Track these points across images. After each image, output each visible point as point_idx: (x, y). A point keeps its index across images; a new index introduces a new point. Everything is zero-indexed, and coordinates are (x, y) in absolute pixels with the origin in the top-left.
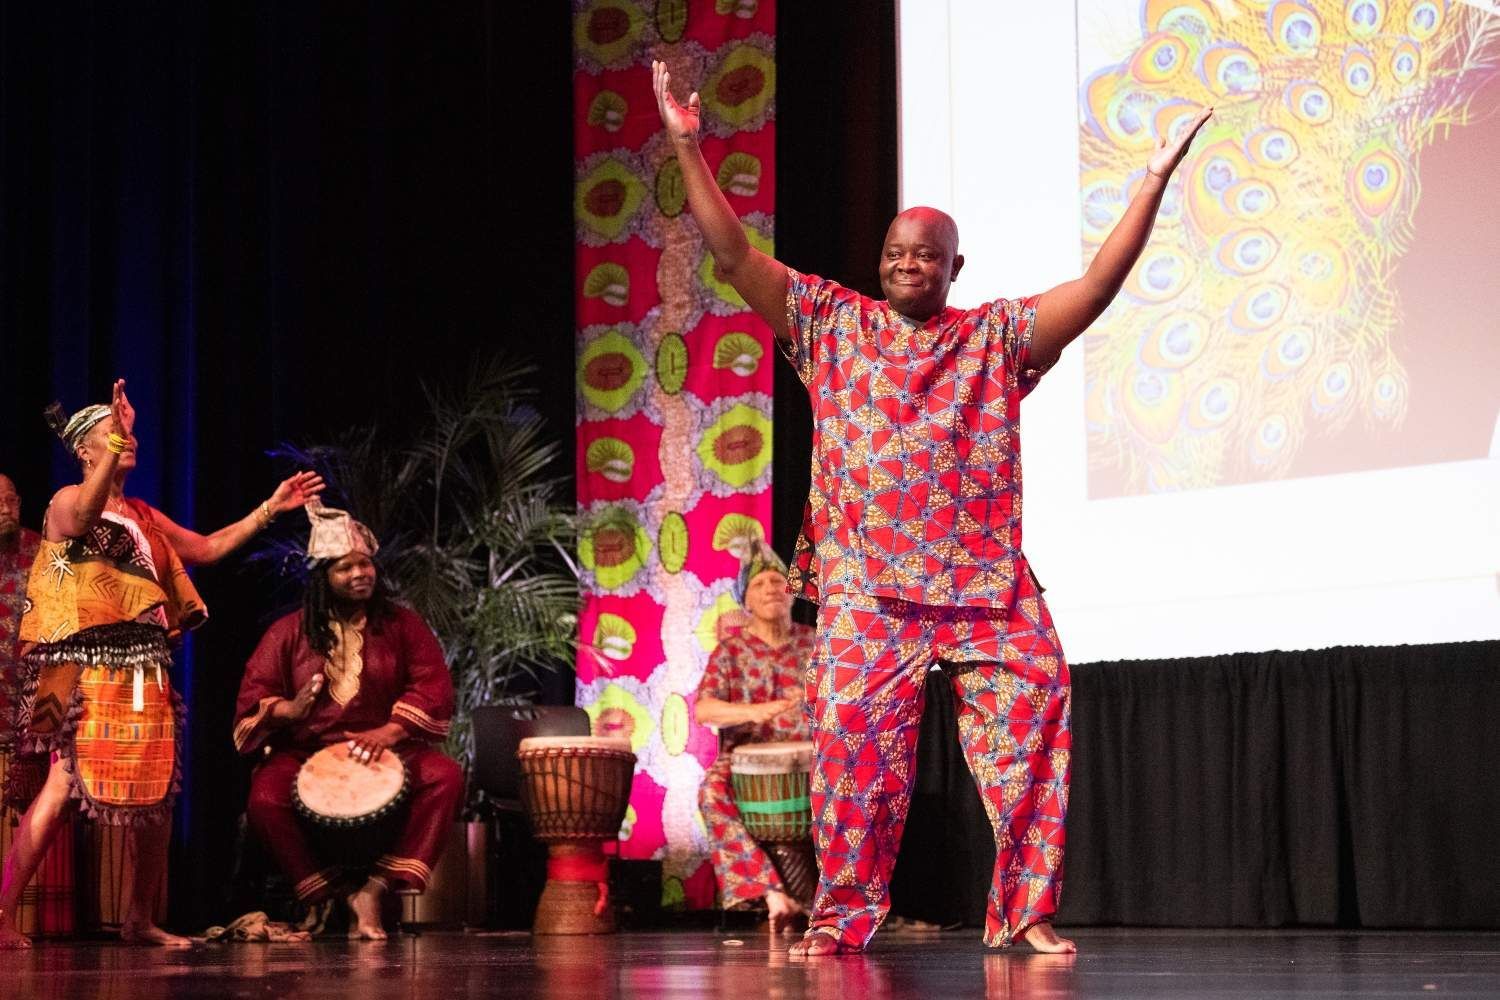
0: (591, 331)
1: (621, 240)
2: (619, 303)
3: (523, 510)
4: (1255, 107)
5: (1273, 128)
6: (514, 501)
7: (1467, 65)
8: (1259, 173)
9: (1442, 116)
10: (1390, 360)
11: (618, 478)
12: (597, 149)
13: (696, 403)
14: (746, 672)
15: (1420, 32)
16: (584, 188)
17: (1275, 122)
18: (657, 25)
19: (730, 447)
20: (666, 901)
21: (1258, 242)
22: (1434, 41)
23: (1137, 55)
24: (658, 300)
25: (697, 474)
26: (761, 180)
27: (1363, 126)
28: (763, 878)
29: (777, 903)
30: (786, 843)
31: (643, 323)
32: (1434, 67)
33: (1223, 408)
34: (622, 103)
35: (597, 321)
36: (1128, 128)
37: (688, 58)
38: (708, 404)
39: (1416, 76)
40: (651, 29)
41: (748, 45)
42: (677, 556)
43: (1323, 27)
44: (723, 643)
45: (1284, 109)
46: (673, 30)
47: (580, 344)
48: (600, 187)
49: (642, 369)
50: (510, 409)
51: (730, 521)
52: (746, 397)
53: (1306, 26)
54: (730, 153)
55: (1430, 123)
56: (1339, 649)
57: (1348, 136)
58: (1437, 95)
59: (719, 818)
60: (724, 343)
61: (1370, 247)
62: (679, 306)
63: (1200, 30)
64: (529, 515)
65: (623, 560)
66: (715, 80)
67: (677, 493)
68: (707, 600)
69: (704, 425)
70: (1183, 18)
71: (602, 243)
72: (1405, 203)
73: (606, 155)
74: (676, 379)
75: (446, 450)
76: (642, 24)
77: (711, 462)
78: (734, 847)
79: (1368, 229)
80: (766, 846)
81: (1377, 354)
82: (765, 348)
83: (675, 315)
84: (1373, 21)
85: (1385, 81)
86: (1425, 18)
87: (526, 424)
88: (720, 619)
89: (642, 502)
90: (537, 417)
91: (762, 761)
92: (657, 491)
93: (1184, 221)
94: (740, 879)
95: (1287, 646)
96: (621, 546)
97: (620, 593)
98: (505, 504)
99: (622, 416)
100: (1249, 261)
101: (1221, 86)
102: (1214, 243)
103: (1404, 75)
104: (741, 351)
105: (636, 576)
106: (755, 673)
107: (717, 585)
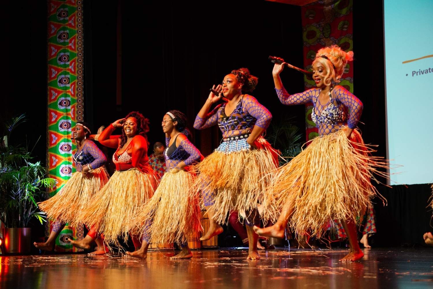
3: (294, 149)
6: (292, 147)
12: (309, 64)
18: (323, 34)
26: (350, 69)
37: (331, 41)
41: (346, 37)
46: (327, 35)
47: (306, 110)
50: (291, 127)
64: (296, 150)
75: (276, 136)
76: (319, 34)
87: (294, 130)
90: (297, 128)
98: (290, 148)
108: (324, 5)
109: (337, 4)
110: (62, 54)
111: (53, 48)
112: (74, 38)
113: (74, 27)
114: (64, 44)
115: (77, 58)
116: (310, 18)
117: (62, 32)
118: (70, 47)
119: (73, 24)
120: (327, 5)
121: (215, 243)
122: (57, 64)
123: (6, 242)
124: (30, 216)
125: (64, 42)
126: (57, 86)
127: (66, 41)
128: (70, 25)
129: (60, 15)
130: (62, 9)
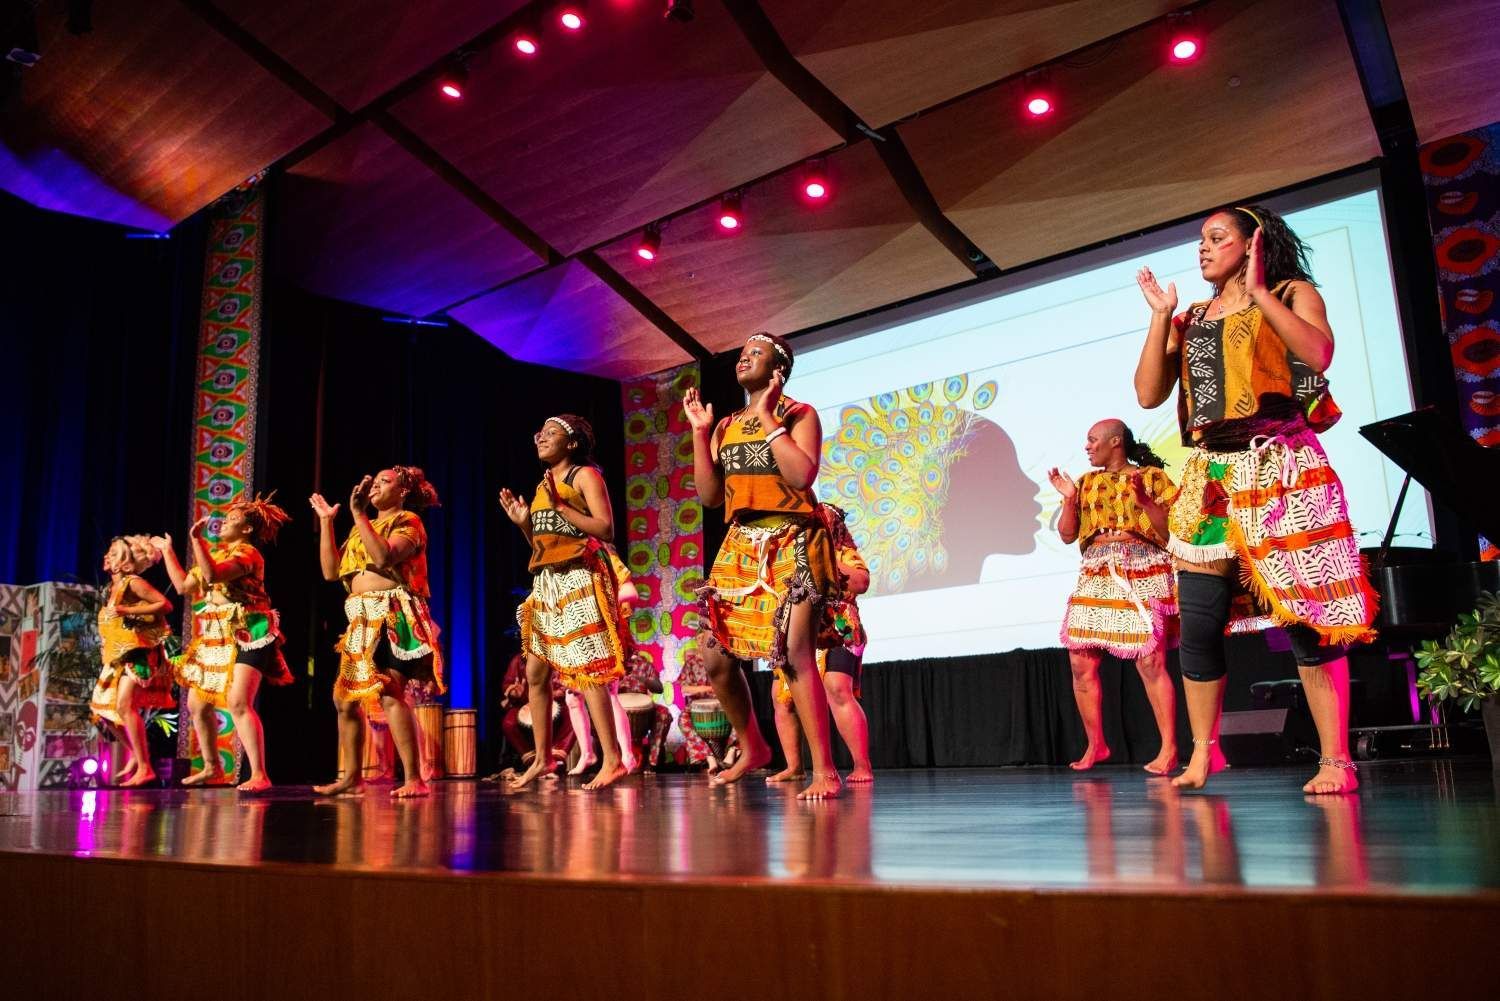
0: (633, 543)
1: (644, 508)
2: (643, 532)
4: (884, 451)
5: (891, 459)
7: (966, 433)
8: (887, 476)
9: (957, 453)
10: (940, 546)
11: (645, 599)
12: (634, 474)
13: (674, 569)
14: (696, 673)
15: (947, 421)
16: (629, 489)
17: (892, 456)
18: (656, 426)
19: (688, 586)
20: (667, 761)
21: (888, 503)
22: (953, 424)
23: (839, 432)
24: (658, 531)
25: (675, 597)
27: (926, 458)
28: (705, 751)
29: (712, 762)
30: (713, 739)
31: (653, 540)
32: (953, 434)
33: (876, 567)
34: (643, 455)
35: (636, 539)
36: (837, 460)
37: (668, 438)
38: (679, 570)
39: (946, 438)
40: (654, 427)
42: (668, 628)
43: (910, 421)
44: (686, 662)
45: (896, 452)
46: (662, 427)
47: (629, 548)
48: (635, 488)
49: (653, 557)
51: (688, 615)
52: (693, 567)
53: (904, 420)
54: (684, 473)
55: (952, 456)
56: (924, 659)
57: (921, 462)
58: (954, 445)
59: (687, 729)
60: (684, 546)
61: (931, 503)
62: (667, 533)
63: (863, 422)
65: (647, 630)
66: (678, 447)
67: (667, 604)
68: (680, 645)
69: (677, 578)
70: (856, 419)
71: (636, 509)
72: (944, 486)
73: (636, 476)
74: (666, 560)
76: (650, 425)
77: (680, 592)
78: (693, 740)
79: (929, 496)
80: (705, 739)
81: (935, 545)
82: (699, 546)
83: (665, 536)
84: (929, 417)
85: (935, 441)
86: (949, 416)
88: (685, 653)
89: (654, 607)
91: (703, 707)
92: (660, 604)
93: (859, 495)
94: (696, 752)
95: (904, 659)
96: (646, 626)
97: (647, 643)
99: (646, 575)
100: (886, 510)
101: (872, 445)
102: (871, 503)
103: (942, 438)
104: (690, 550)
105: (653, 636)
106: (699, 673)
107: (683, 639)
108: (656, 381)
109: (676, 380)
110: (216, 444)
111: (206, 435)
112: (243, 420)
113: (243, 401)
114: (222, 427)
115: (245, 451)
116: (636, 401)
117: (219, 407)
118: (238, 435)
119: (244, 397)
120: (661, 383)
121: (471, 769)
122: (209, 462)
123: (105, 766)
124: (149, 721)
125: (221, 425)
126: (207, 498)
127: (225, 423)
128: (239, 398)
129: (217, 381)
130: (221, 371)
